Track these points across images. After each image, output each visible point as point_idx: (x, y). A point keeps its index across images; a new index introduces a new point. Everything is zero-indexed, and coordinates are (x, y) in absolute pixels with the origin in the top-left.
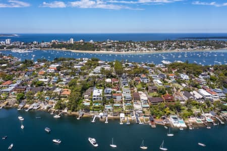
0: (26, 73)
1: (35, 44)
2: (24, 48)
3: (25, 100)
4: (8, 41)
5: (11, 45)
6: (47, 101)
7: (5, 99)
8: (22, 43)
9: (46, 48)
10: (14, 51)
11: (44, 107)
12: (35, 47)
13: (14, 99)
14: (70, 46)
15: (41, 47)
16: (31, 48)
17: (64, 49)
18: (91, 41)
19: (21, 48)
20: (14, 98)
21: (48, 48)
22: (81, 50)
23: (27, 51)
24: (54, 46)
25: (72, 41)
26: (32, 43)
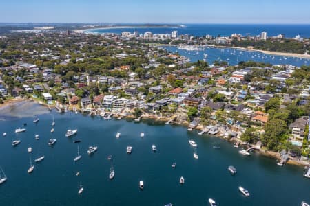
0: (199, 80)
1: (209, 39)
2: (193, 44)
3: (199, 118)
4: (174, 34)
5: (178, 39)
6: (229, 126)
7: (174, 112)
8: (192, 37)
9: (223, 45)
10: (181, 47)
11: (225, 134)
12: (209, 44)
13: (184, 114)
14: (260, 44)
15: (216, 44)
16: (203, 44)
17: (250, 49)
18: (298, 37)
19: (189, 44)
20: (185, 112)
21: (227, 45)
22: (279, 51)
23: (196, 49)
24: (235, 43)
25: (264, 36)
26: (204, 37)
